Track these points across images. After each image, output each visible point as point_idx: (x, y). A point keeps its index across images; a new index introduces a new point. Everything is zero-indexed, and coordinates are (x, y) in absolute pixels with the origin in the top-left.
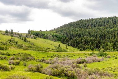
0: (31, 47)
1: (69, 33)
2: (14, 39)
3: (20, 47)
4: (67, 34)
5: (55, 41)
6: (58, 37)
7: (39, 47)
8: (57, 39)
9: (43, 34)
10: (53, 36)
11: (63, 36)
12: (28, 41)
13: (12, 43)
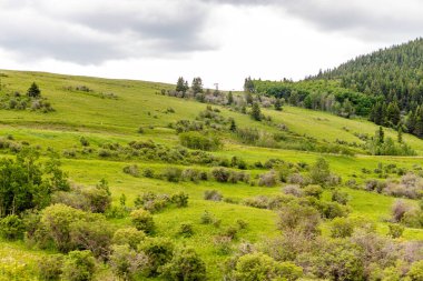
0: (282, 138)
1: (394, 87)
2: (217, 111)
3: (250, 139)
4: (385, 89)
5: (348, 117)
6: (355, 103)
7: (311, 140)
8: (354, 108)
9: (299, 93)
10: (340, 99)
11: (372, 96)
12: (264, 118)
13: (217, 126)
